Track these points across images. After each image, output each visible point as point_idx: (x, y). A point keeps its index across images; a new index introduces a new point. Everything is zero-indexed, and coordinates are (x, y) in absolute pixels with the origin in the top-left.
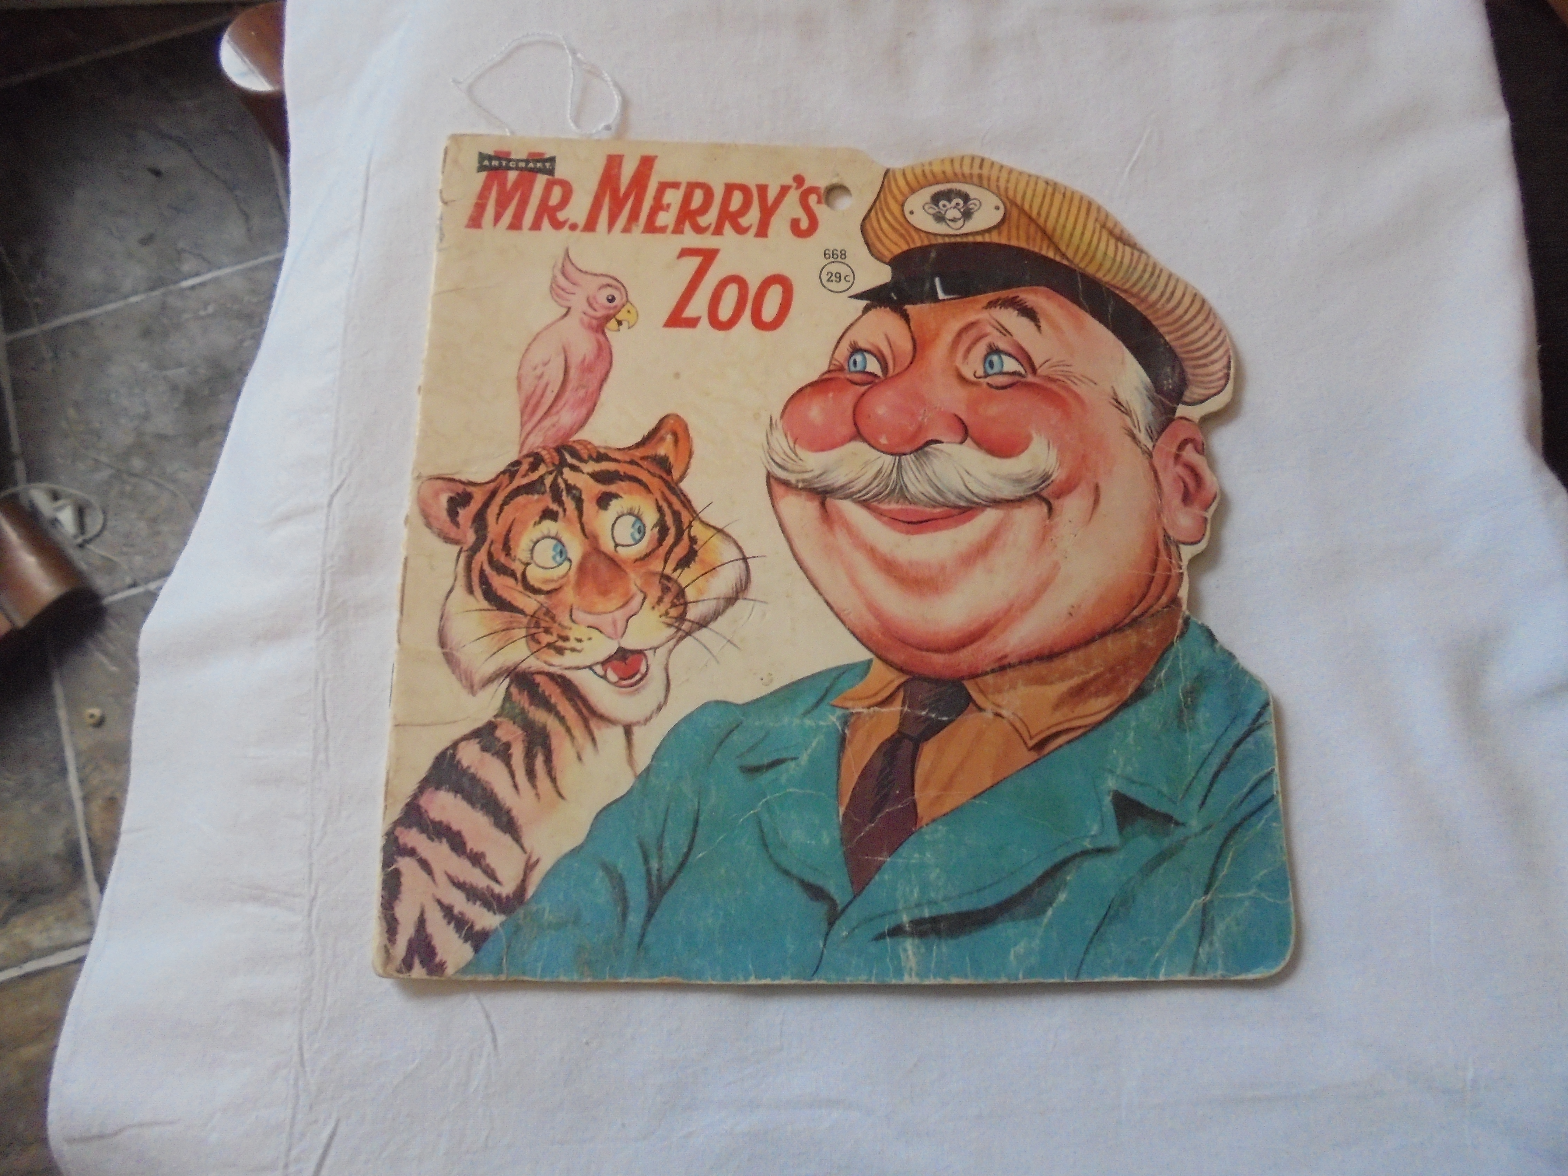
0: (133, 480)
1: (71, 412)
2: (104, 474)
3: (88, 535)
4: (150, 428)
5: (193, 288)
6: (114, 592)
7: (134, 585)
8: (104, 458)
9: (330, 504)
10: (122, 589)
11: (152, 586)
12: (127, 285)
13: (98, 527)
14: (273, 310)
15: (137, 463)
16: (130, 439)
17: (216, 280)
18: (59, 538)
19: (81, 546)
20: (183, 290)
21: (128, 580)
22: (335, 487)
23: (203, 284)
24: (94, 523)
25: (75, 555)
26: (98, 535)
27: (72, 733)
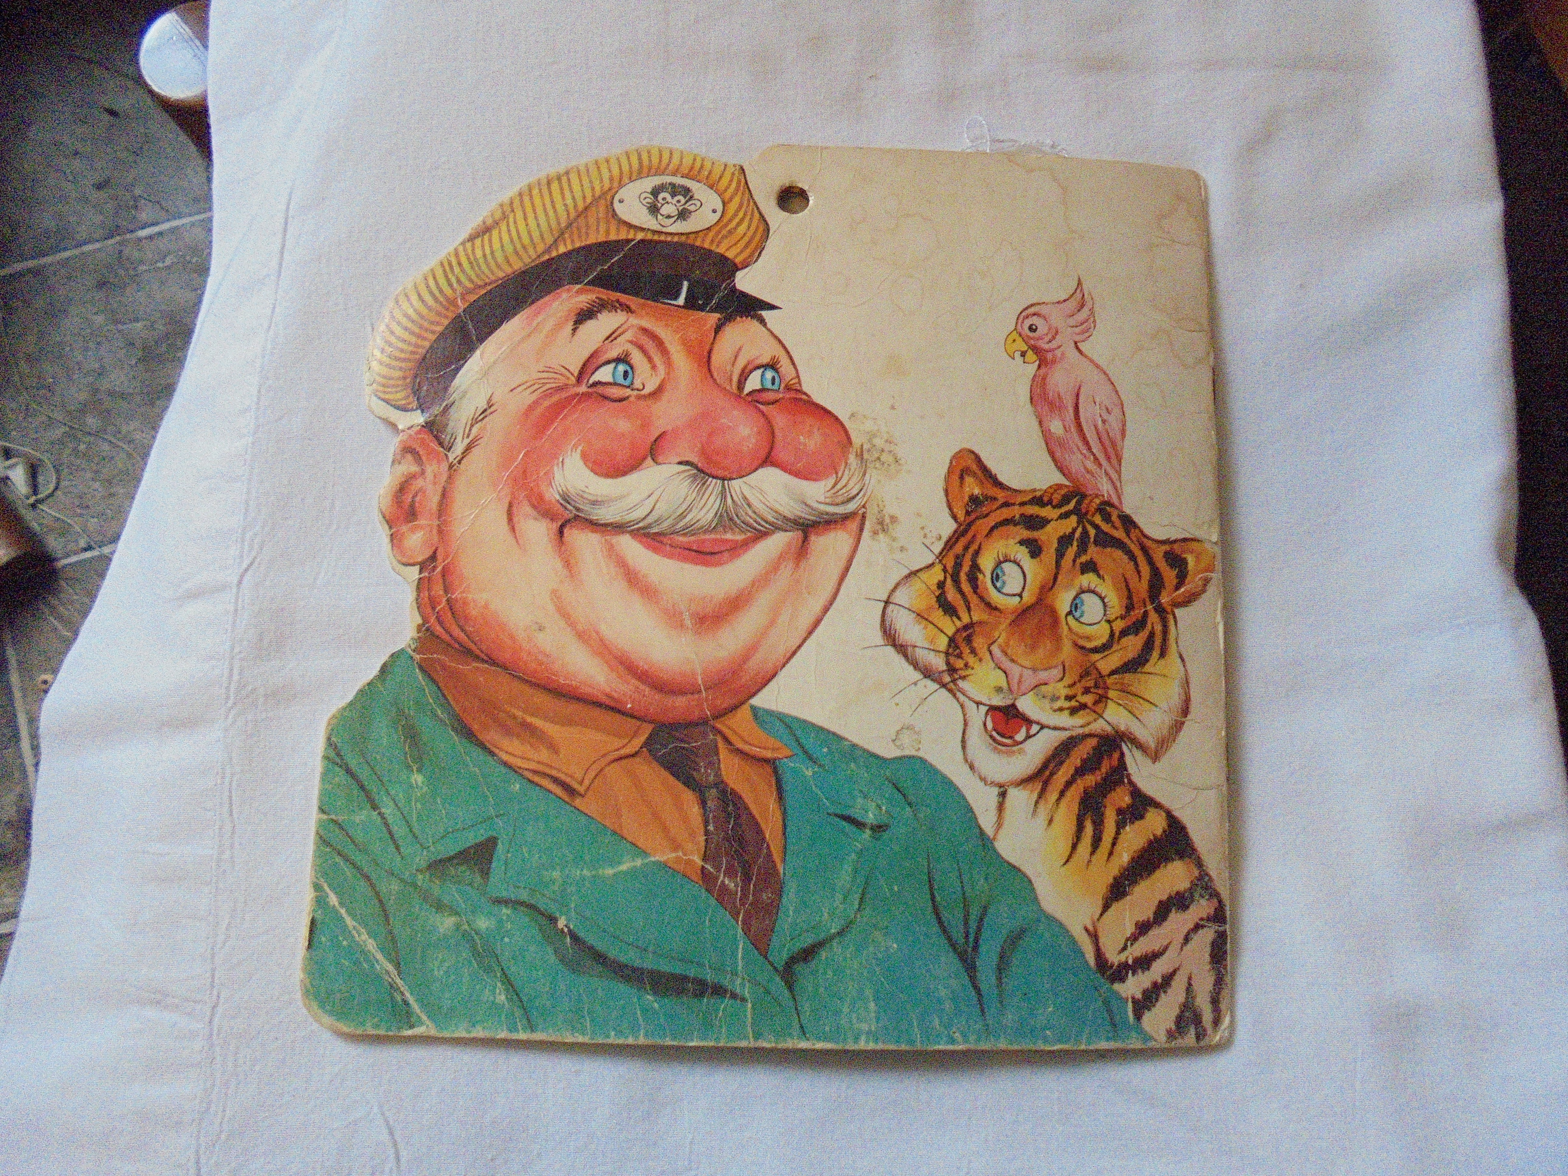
0: (88, 439)
1: (24, 366)
2: (59, 432)
3: (40, 496)
4: (105, 385)
5: (151, 238)
6: (68, 555)
7: (89, 548)
8: (58, 415)
9: (240, 582)
10: (76, 553)
11: (106, 550)
12: (83, 233)
13: (52, 487)
14: (192, 346)
15: (92, 422)
16: (83, 396)
17: (173, 230)
18: (10, 497)
19: (34, 506)
20: (140, 240)
21: (82, 543)
22: (245, 566)
23: (160, 234)
24: (47, 481)
25: (28, 515)
26: (51, 495)
27: (25, 696)
